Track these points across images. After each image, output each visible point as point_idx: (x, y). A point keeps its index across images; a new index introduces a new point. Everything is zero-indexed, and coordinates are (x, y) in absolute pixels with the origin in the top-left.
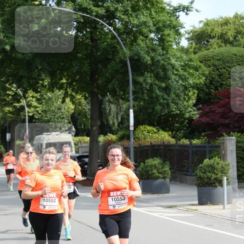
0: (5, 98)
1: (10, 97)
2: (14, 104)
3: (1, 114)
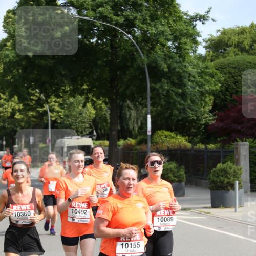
0: (29, 102)
1: (34, 102)
2: (38, 109)
3: (25, 118)
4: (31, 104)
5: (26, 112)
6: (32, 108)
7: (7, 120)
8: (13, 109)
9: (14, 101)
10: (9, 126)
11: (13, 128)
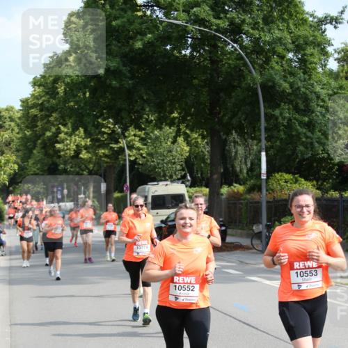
0: (99, 136)
1: (105, 136)
4: (102, 139)
5: (96, 150)
6: (104, 144)
7: (70, 161)
8: (77, 146)
9: (78, 135)
10: (72, 169)
11: (78, 172)
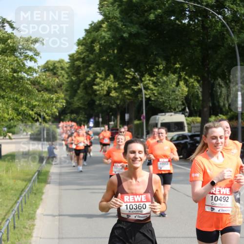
0: (124, 81)
1: (129, 80)
2: (133, 87)
3: (121, 96)
4: (126, 82)
5: (121, 90)
6: (127, 86)
7: (103, 98)
8: (109, 87)
9: (109, 80)
10: (105, 104)
11: (109, 106)
